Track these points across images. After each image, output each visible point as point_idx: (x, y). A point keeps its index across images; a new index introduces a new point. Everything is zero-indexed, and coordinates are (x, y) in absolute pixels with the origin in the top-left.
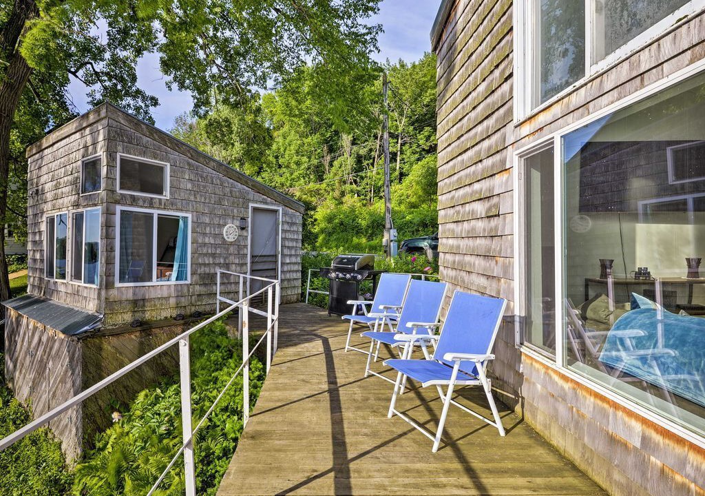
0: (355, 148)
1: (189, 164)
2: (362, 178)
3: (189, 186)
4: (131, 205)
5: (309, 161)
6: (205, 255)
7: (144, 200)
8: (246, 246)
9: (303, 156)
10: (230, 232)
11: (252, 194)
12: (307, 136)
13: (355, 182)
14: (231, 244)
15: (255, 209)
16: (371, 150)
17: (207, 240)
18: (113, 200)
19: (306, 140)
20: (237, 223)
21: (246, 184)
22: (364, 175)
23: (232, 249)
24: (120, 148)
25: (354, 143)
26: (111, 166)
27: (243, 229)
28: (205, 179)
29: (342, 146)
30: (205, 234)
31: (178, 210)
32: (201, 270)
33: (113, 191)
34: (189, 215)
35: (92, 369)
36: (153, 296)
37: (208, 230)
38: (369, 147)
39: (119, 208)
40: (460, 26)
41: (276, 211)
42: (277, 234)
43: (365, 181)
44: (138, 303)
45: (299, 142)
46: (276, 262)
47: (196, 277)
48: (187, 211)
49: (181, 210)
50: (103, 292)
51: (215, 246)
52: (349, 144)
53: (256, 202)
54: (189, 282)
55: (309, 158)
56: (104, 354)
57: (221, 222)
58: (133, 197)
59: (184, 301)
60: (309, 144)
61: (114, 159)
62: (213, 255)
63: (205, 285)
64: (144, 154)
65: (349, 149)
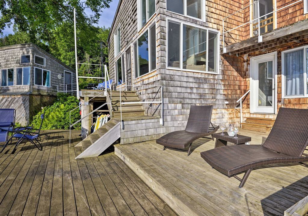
0: (91, 59)
1: (50, 59)
2: (95, 72)
3: (50, 64)
4: (37, 67)
5: (70, 63)
6: (54, 81)
7: (40, 66)
8: (63, 81)
9: (66, 60)
10: (59, 77)
11: (65, 68)
12: (68, 52)
13: (92, 73)
14: (60, 80)
15: (65, 72)
16: (98, 61)
17: (54, 78)
18: (34, 65)
19: (68, 53)
20: (61, 75)
21: (63, 65)
22: (95, 70)
23: (60, 81)
24: (35, 53)
25: (91, 57)
26: (33, 57)
27: (62, 76)
28: (53, 63)
29: (86, 58)
30: (53, 76)
31: (47, 69)
32: (53, 85)
33: (34, 63)
34: (50, 71)
35: (31, 102)
36: (42, 89)
37: (54, 76)
38: (97, 59)
39: (35, 67)
40: (111, 41)
41: (71, 73)
42: (71, 79)
43: (96, 73)
44: (39, 90)
45: (64, 54)
46: (71, 86)
47: (52, 86)
48: (49, 70)
49: (48, 70)
50: (31, 86)
51: (56, 80)
52: (88, 57)
53: (66, 70)
54: (50, 87)
55: (70, 61)
56: (33, 99)
57: (57, 74)
58: (38, 65)
59: (49, 92)
60: (70, 56)
61: (34, 56)
62: (56, 82)
63: (54, 89)
64: (40, 55)
65: (88, 59)
